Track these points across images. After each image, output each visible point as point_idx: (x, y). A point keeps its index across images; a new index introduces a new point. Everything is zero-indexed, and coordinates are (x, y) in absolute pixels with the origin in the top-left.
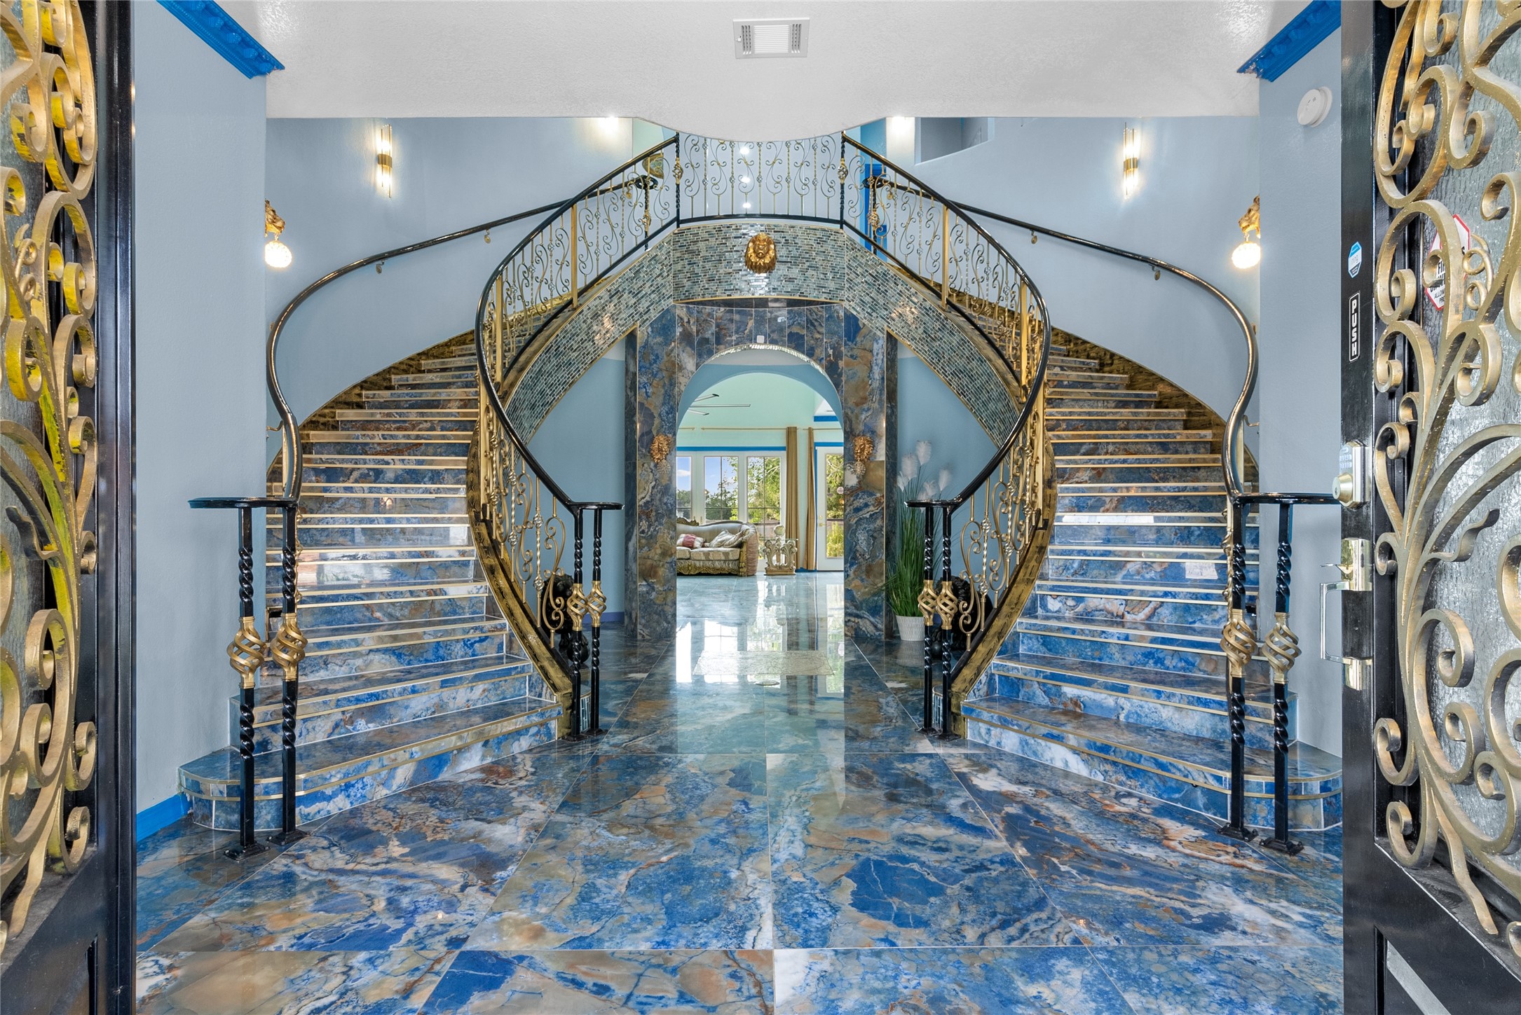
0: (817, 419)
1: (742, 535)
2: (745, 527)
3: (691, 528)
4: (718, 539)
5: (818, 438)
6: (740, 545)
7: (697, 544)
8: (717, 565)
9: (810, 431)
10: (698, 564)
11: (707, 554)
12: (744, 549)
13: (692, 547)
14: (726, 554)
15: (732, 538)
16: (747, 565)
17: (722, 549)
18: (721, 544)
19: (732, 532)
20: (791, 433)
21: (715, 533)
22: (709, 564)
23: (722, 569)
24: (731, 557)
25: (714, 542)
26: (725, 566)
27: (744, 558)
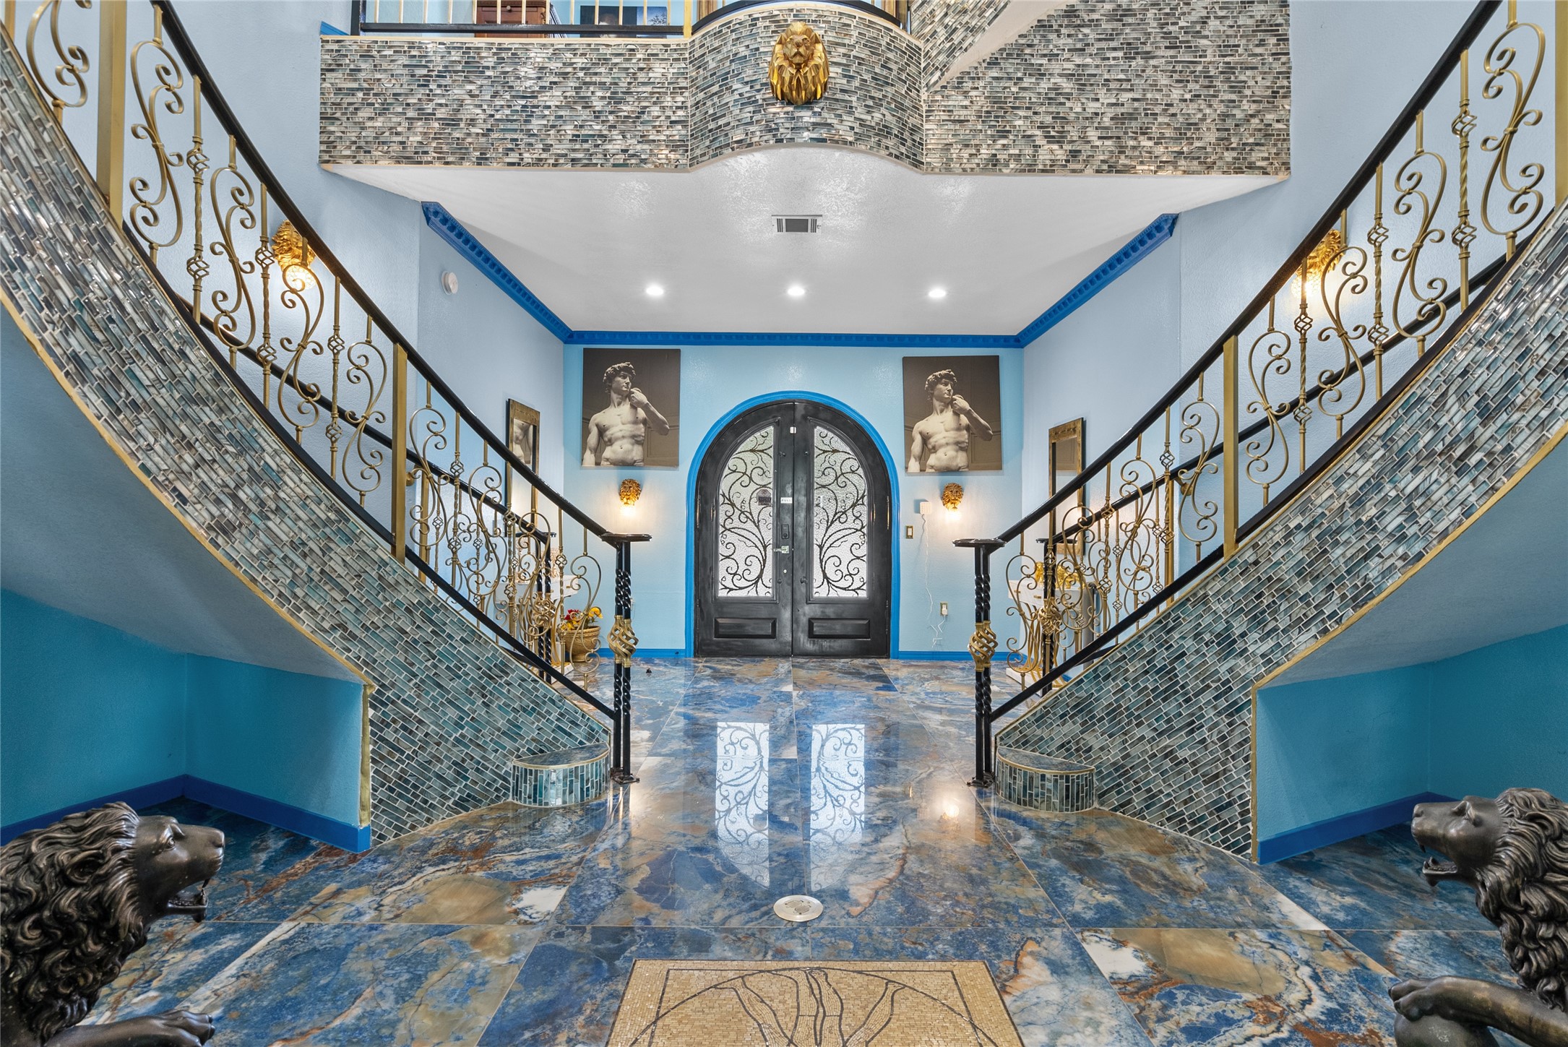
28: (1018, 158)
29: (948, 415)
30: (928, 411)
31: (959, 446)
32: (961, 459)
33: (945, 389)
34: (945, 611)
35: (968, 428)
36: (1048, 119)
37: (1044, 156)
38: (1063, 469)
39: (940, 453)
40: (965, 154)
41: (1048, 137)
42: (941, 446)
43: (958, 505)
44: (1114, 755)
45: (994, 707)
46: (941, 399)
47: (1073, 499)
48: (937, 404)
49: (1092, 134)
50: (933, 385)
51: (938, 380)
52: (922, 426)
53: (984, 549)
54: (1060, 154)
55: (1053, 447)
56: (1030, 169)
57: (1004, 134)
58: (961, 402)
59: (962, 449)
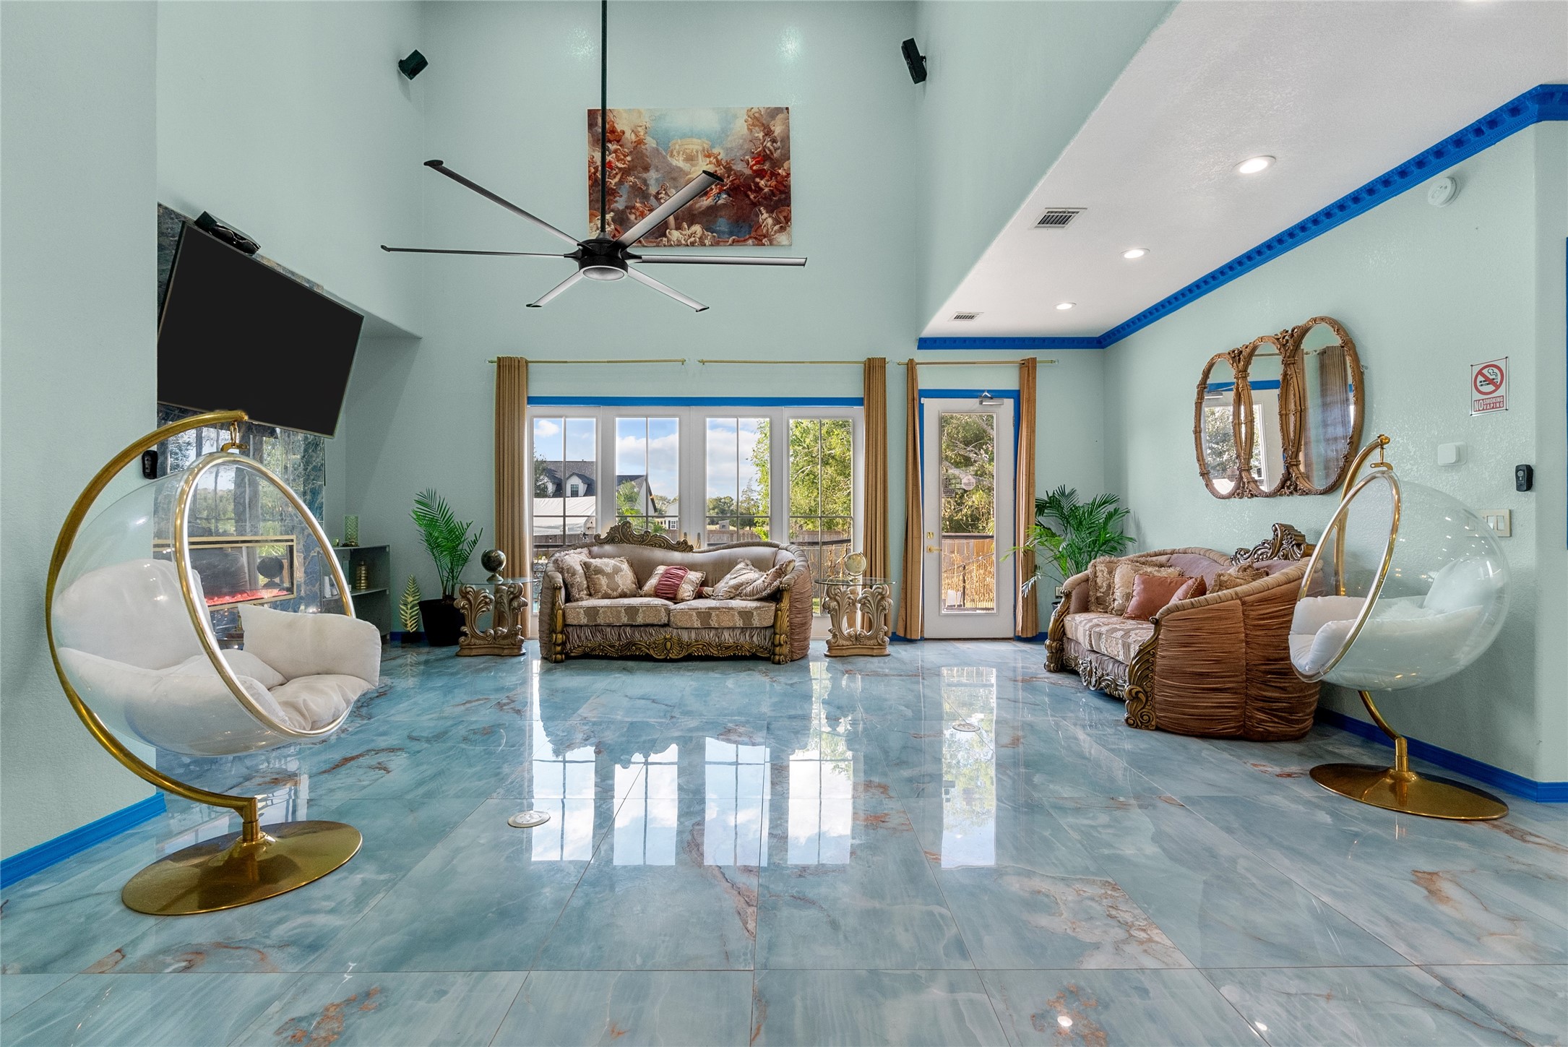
0: (925, 343)
1: (781, 573)
2: (784, 556)
3: (677, 556)
4: (728, 582)
5: (926, 381)
6: (775, 596)
7: (686, 590)
8: (727, 637)
9: (911, 367)
10: (685, 636)
11: (705, 615)
12: (785, 604)
13: (675, 599)
14: (746, 614)
15: (757, 579)
16: (791, 634)
17: (737, 603)
18: (736, 592)
19: (759, 564)
20: (874, 369)
21: (725, 567)
22: (709, 636)
23: (737, 646)
24: (756, 622)
25: (724, 585)
26: (744, 640)
27: (784, 623)
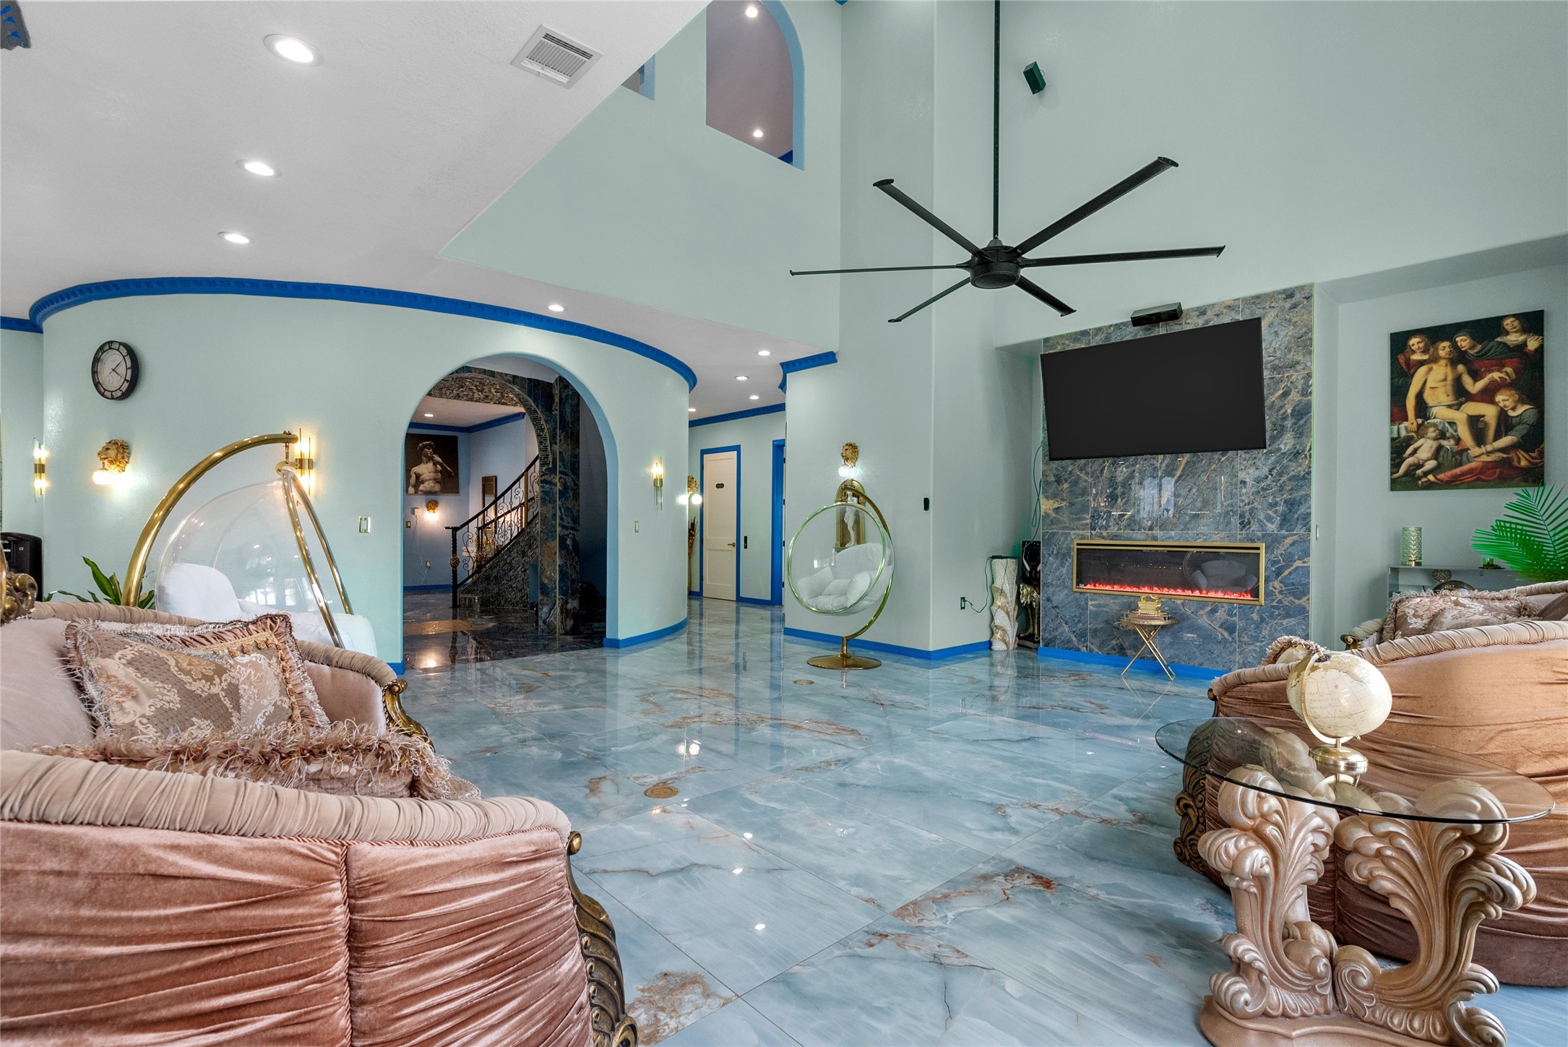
28: (467, 395)
29: (430, 465)
30: (419, 462)
31: (436, 480)
32: (437, 487)
33: (429, 451)
34: (428, 564)
35: (441, 472)
36: (478, 384)
37: (476, 396)
38: (488, 493)
39: (426, 484)
40: (448, 392)
41: (477, 389)
42: (427, 480)
43: (436, 511)
44: (496, 590)
45: (458, 583)
46: (426, 456)
47: (492, 509)
48: (424, 458)
49: (493, 390)
50: (422, 449)
51: (425, 446)
52: (415, 469)
53: (455, 530)
54: (482, 396)
55: (484, 485)
56: (472, 400)
57: (462, 387)
58: (437, 458)
59: (438, 482)
